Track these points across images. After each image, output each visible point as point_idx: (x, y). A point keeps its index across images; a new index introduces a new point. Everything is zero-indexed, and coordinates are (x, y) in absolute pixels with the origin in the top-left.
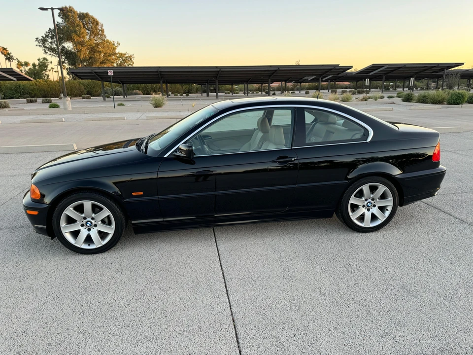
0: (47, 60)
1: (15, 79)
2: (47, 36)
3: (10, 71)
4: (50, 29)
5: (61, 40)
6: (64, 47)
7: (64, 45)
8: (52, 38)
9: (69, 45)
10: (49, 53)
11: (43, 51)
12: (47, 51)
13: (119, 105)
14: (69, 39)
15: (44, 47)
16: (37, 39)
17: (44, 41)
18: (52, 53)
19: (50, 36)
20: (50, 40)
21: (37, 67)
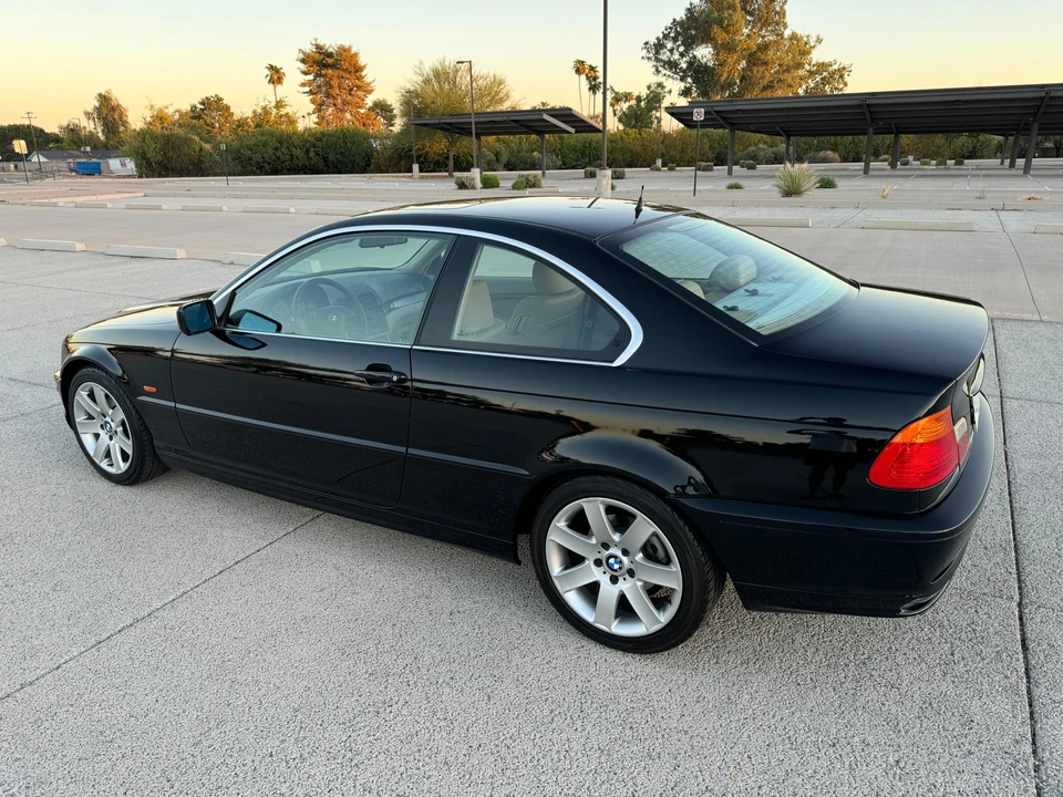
0: (663, 87)
1: (573, 130)
2: (666, 36)
3: (566, 115)
4: (674, 20)
5: (690, 43)
6: (695, 57)
7: (695, 53)
8: (675, 40)
9: (704, 53)
10: (664, 72)
11: (654, 69)
12: (660, 69)
13: (731, 187)
14: (706, 38)
15: (657, 60)
16: (646, 43)
17: (659, 46)
18: (668, 73)
19: (672, 35)
20: (669, 45)
21: (643, 103)
